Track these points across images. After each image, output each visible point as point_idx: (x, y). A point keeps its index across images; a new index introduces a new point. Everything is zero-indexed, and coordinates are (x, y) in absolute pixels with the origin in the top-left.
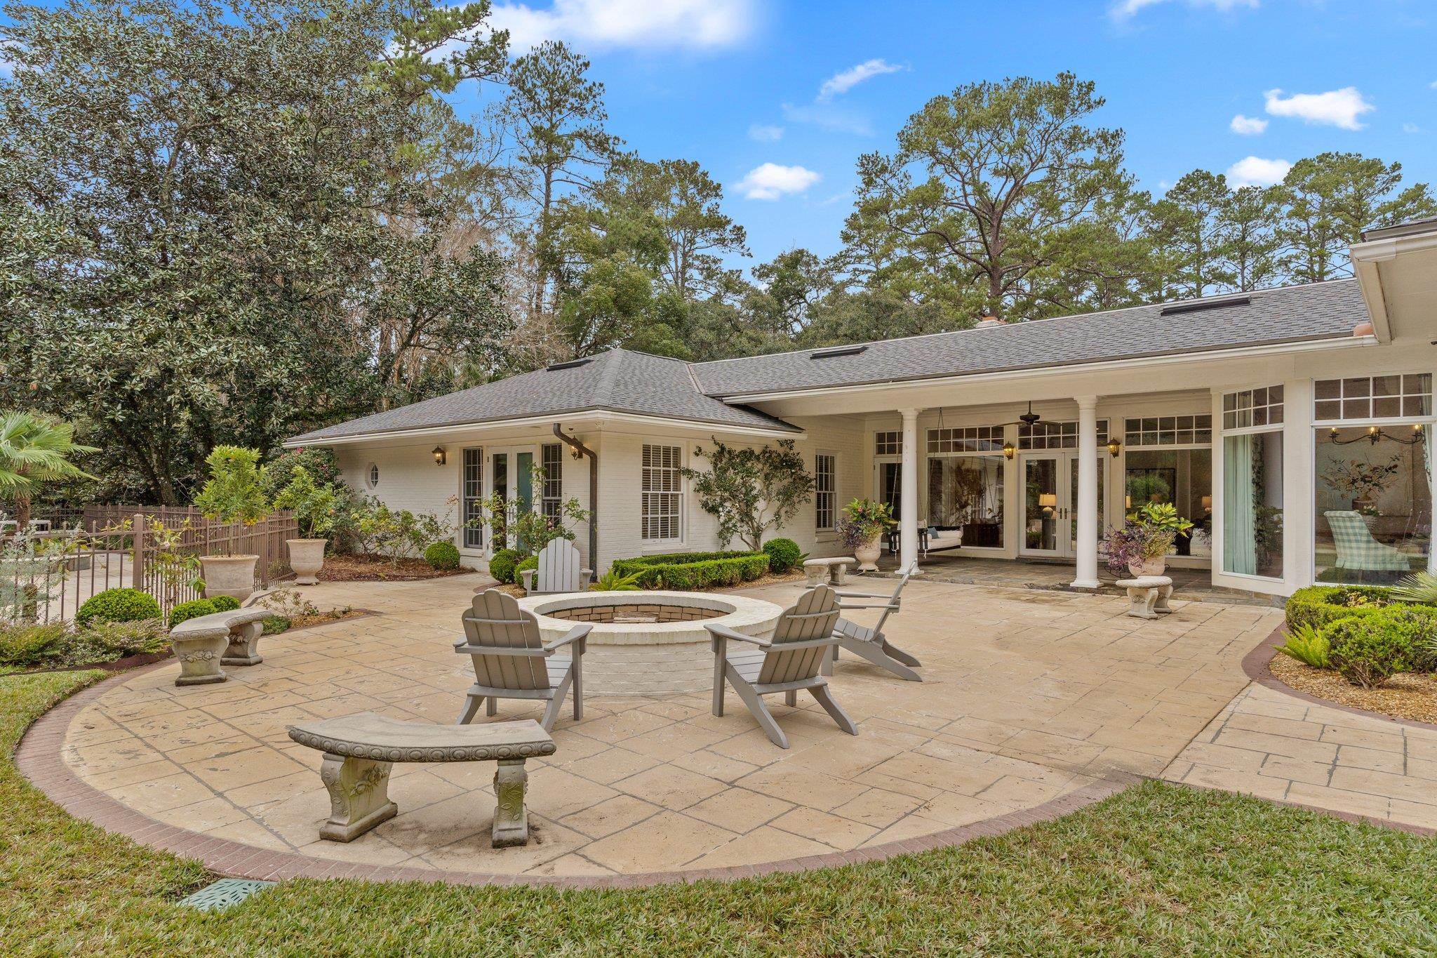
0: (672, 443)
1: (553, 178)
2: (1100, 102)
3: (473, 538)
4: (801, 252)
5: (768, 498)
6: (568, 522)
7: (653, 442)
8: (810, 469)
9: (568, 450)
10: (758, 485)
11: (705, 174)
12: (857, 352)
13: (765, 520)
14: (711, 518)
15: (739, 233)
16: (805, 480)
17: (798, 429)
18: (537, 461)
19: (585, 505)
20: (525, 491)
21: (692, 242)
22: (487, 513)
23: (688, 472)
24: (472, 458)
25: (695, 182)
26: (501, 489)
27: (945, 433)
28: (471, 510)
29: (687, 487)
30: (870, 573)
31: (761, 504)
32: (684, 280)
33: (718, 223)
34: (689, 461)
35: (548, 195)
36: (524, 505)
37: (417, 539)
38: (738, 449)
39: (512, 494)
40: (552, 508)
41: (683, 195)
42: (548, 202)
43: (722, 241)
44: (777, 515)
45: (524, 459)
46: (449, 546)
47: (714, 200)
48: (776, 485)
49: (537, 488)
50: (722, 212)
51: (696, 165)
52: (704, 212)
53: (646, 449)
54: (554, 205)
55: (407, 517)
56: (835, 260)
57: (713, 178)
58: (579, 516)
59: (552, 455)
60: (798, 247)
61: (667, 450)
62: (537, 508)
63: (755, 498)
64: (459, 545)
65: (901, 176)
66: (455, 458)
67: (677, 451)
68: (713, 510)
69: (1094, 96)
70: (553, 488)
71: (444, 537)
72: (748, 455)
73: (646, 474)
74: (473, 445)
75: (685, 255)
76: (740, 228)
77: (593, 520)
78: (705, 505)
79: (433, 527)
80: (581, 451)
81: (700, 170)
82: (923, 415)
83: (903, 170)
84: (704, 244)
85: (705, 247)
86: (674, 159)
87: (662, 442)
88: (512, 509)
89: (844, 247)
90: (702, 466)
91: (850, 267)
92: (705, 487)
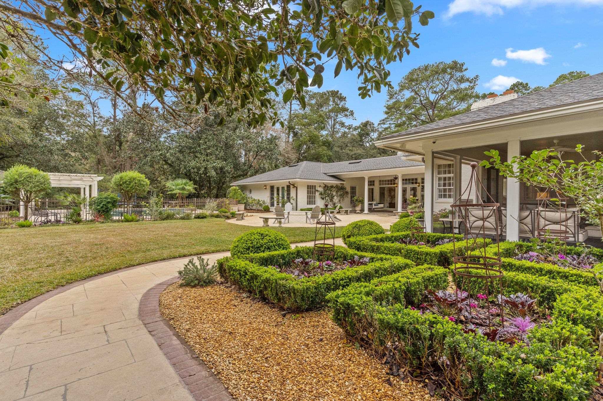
0: (314, 185)
1: (293, 103)
2: (466, 69)
3: (272, 205)
4: (368, 121)
5: (337, 197)
6: (291, 201)
7: (309, 184)
8: (348, 189)
9: (291, 186)
10: (334, 193)
11: (341, 94)
12: (358, 162)
13: (336, 201)
14: (323, 201)
15: (352, 113)
16: (347, 193)
17: (344, 181)
18: (286, 189)
19: (295, 197)
20: (283, 195)
21: (337, 116)
22: (275, 199)
23: (317, 191)
24: (272, 188)
25: (338, 97)
26: (278, 194)
27: (383, 181)
28: (272, 198)
29: (317, 194)
30: (358, 213)
31: (335, 198)
32: (334, 128)
33: (344, 109)
34: (318, 188)
35: (291, 109)
36: (283, 198)
37: (261, 205)
38: (329, 185)
39: (280, 195)
40: (289, 198)
41: (334, 101)
42: (291, 110)
43: (346, 116)
44: (340, 201)
45: (283, 188)
46: (267, 206)
47: (344, 102)
48: (339, 193)
49: (286, 194)
50: (346, 106)
51: (338, 91)
52: (340, 106)
53: (308, 186)
54: (292, 112)
55: (259, 200)
56: (383, 120)
57: (344, 95)
58: (294, 200)
59: (288, 187)
60: (367, 120)
61: (313, 186)
62: (286, 198)
63: (334, 196)
64: (269, 206)
65: (402, 95)
66: (268, 188)
67: (315, 186)
68: (323, 199)
69: (464, 68)
70: (289, 194)
71: (266, 205)
72: (332, 187)
73: (308, 191)
74: (272, 185)
75: (334, 120)
76: (352, 111)
77: (297, 200)
78: (321, 198)
79: (264, 202)
80: (294, 187)
81: (339, 93)
82: (369, 178)
83: (403, 93)
84: (341, 116)
85: (341, 118)
86: (331, 90)
87: (311, 184)
88: (280, 198)
89: (386, 116)
90: (321, 189)
91: (388, 123)
92: (321, 194)
